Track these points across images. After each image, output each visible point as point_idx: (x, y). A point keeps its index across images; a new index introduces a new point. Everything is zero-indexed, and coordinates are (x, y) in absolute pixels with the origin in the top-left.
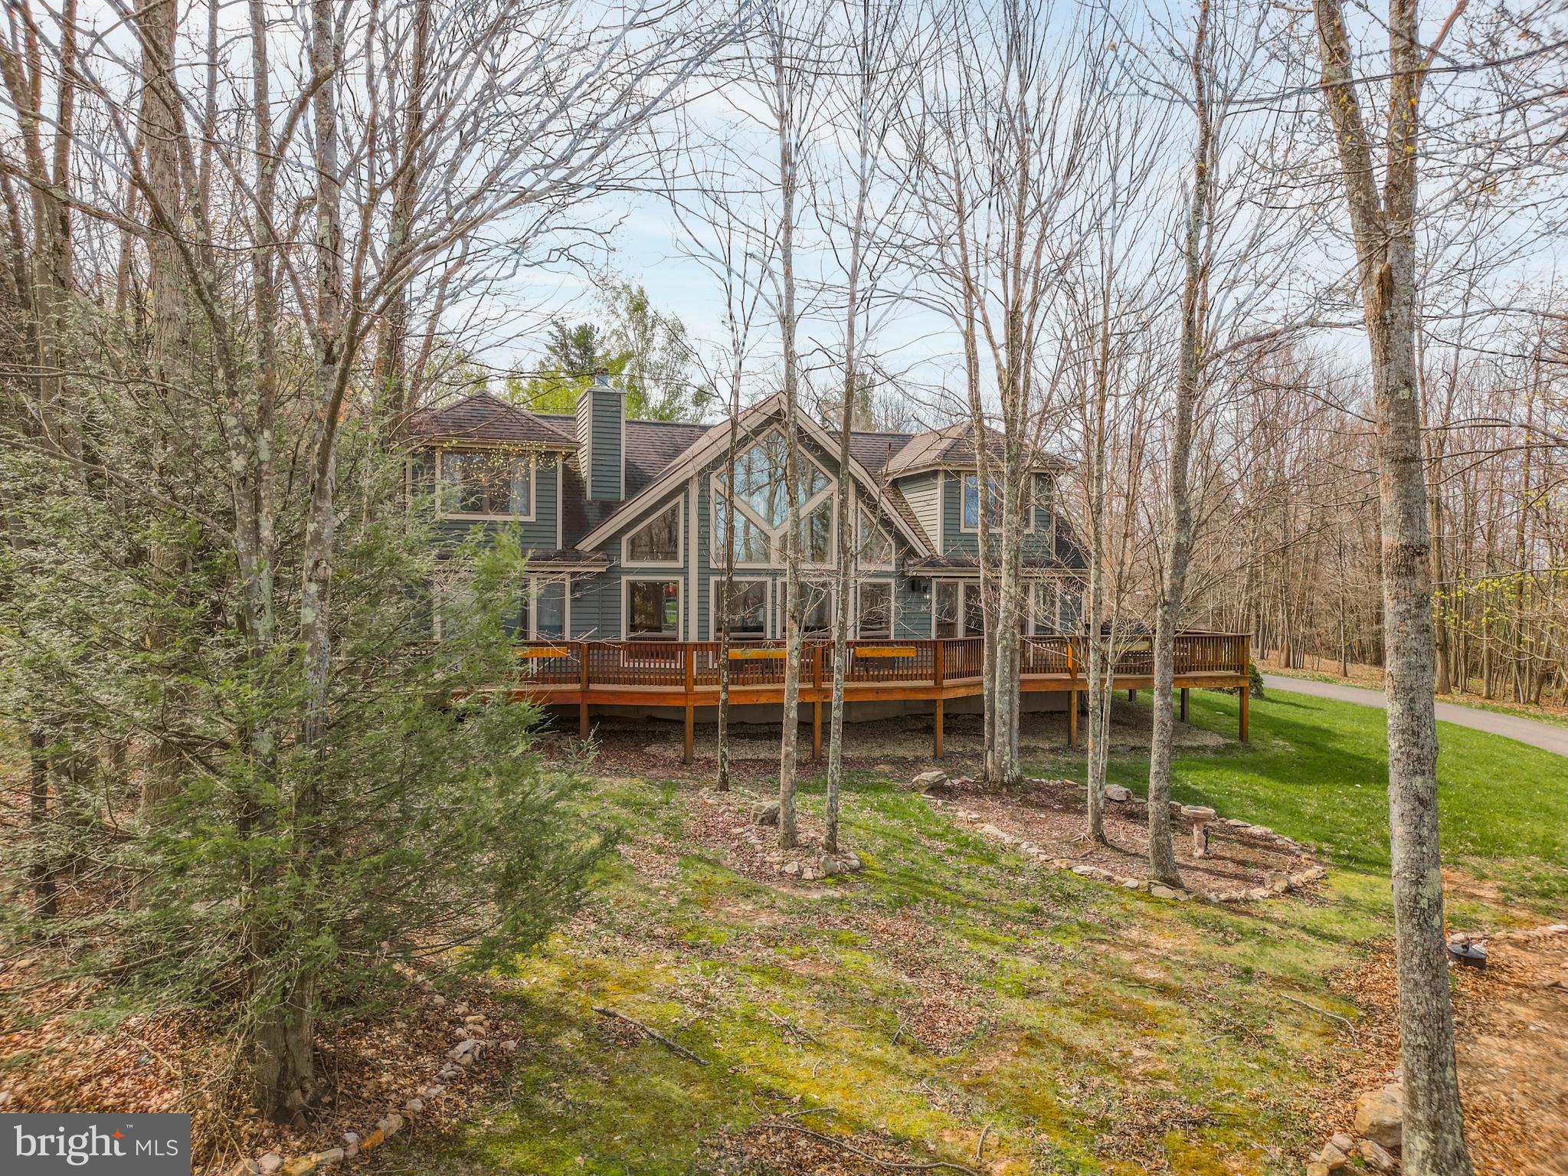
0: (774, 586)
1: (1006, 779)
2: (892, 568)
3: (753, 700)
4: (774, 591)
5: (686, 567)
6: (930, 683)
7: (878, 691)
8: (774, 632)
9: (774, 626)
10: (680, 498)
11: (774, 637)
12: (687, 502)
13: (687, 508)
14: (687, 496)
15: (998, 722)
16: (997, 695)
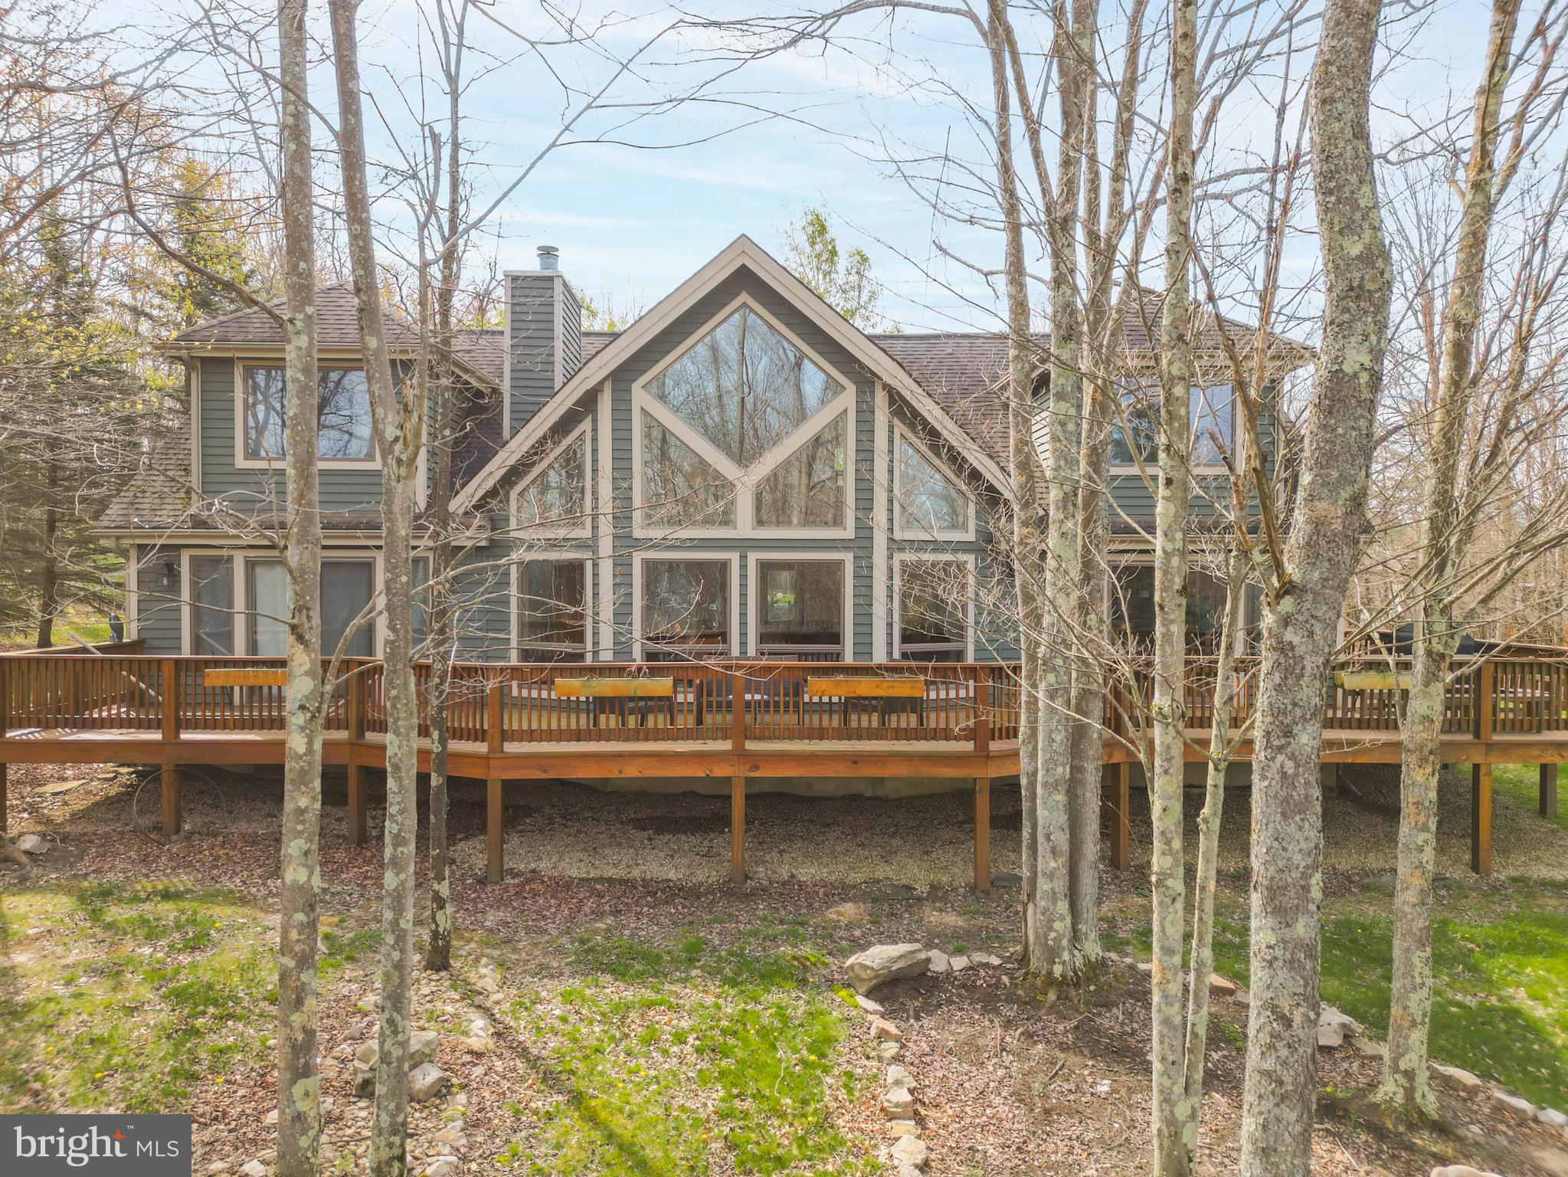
0: (743, 567)
1: (1058, 970)
2: (971, 536)
3: (611, 772)
4: (743, 576)
5: (595, 537)
6: (968, 746)
7: (856, 759)
8: (743, 644)
9: (743, 634)
10: (586, 425)
11: (743, 652)
12: (595, 430)
13: (595, 440)
14: (595, 421)
15: (1043, 847)
16: (1039, 790)
